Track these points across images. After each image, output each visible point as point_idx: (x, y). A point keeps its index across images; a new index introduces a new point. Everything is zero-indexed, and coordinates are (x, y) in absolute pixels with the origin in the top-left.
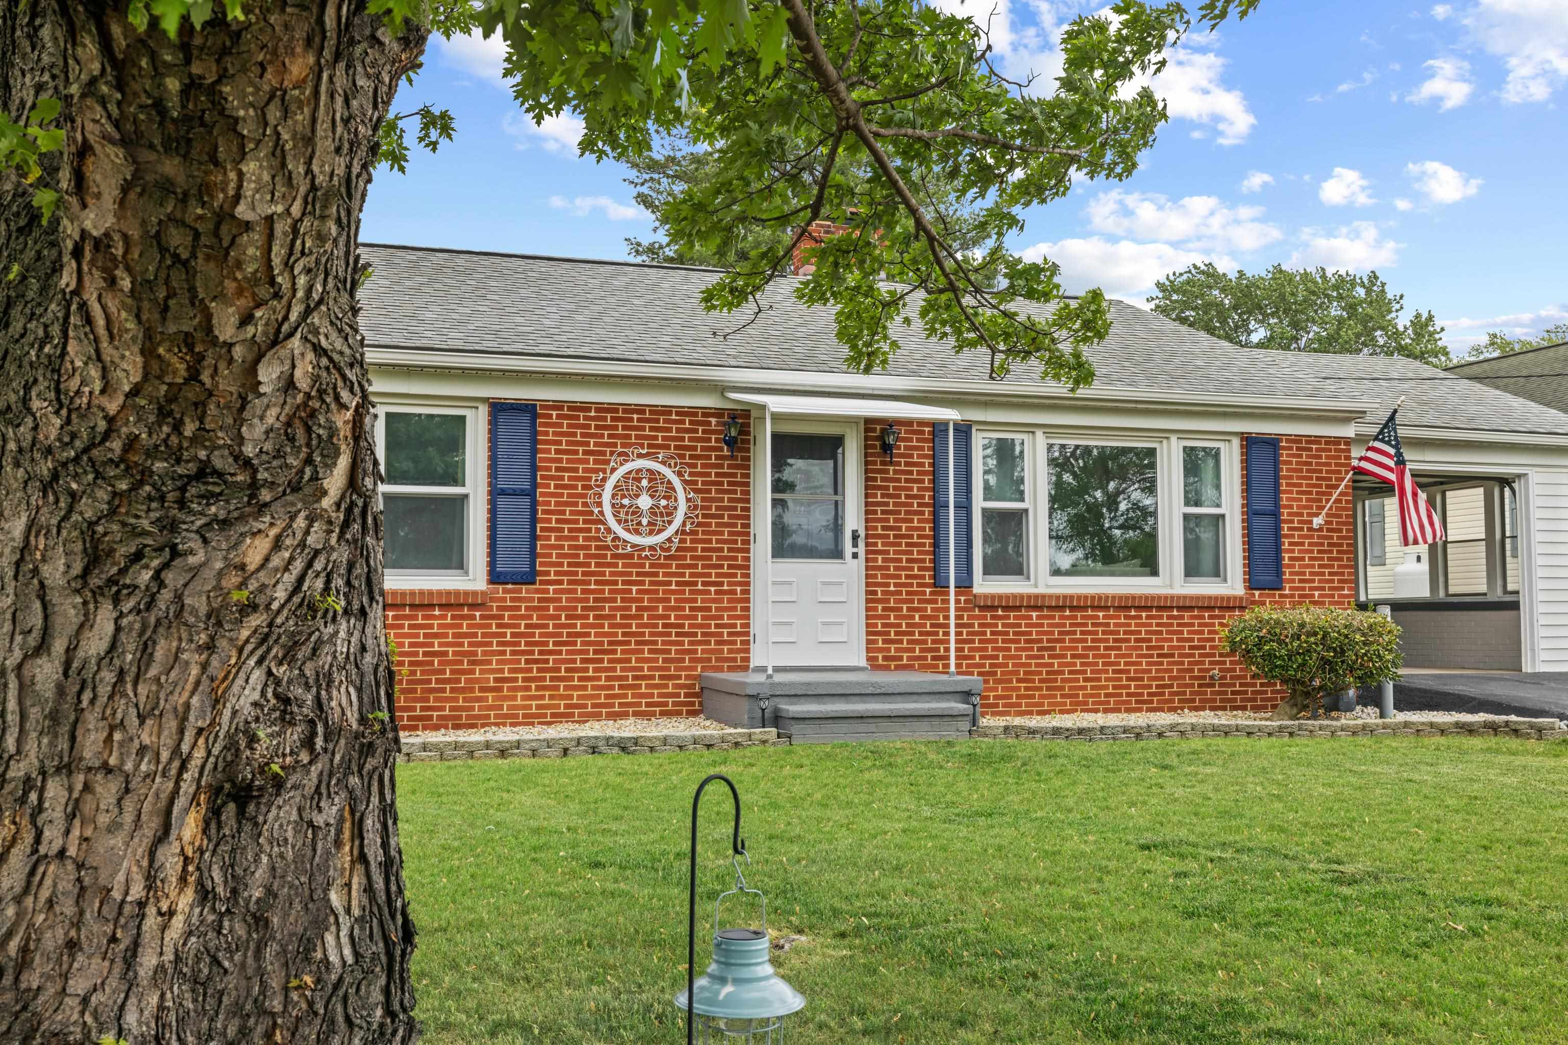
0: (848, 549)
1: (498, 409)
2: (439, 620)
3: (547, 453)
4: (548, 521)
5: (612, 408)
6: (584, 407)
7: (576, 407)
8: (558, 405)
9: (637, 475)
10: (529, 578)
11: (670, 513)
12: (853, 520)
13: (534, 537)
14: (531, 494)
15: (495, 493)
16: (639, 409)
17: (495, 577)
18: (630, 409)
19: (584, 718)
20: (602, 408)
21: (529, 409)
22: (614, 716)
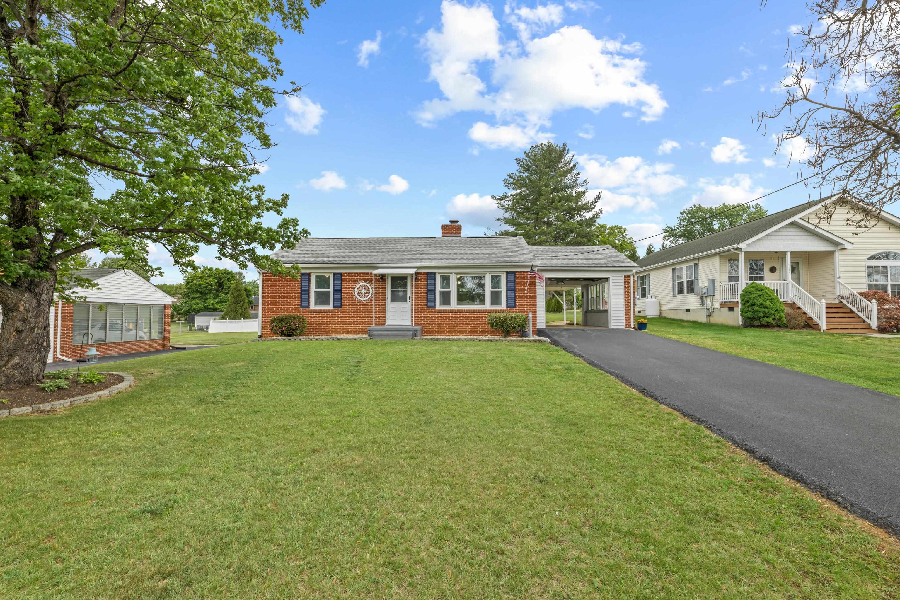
0: (408, 300)
1: (335, 274)
2: (324, 315)
3: (344, 282)
4: (344, 295)
5: (357, 273)
6: (351, 273)
7: (349, 273)
8: (346, 273)
9: (362, 286)
10: (340, 307)
11: (369, 293)
12: (409, 294)
13: (341, 299)
14: (341, 290)
15: (334, 290)
16: (363, 273)
17: (334, 307)
18: (360, 273)
19: (351, 334)
20: (355, 273)
21: (341, 274)
22: (357, 334)
